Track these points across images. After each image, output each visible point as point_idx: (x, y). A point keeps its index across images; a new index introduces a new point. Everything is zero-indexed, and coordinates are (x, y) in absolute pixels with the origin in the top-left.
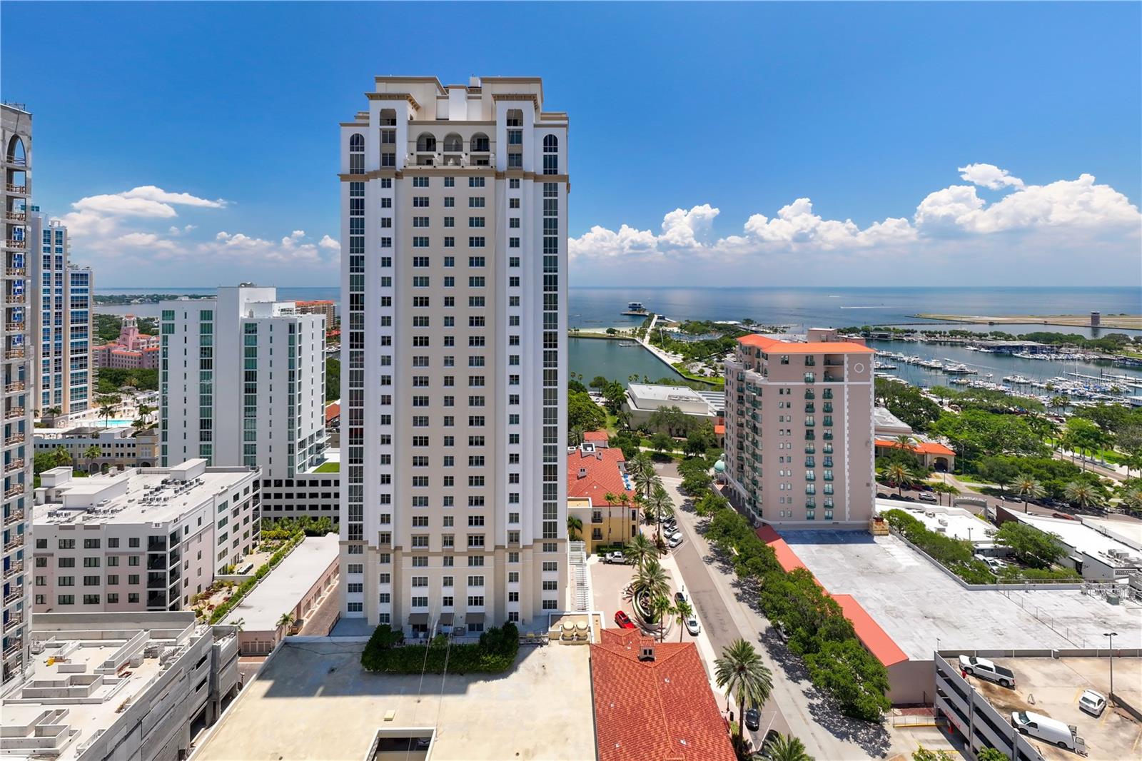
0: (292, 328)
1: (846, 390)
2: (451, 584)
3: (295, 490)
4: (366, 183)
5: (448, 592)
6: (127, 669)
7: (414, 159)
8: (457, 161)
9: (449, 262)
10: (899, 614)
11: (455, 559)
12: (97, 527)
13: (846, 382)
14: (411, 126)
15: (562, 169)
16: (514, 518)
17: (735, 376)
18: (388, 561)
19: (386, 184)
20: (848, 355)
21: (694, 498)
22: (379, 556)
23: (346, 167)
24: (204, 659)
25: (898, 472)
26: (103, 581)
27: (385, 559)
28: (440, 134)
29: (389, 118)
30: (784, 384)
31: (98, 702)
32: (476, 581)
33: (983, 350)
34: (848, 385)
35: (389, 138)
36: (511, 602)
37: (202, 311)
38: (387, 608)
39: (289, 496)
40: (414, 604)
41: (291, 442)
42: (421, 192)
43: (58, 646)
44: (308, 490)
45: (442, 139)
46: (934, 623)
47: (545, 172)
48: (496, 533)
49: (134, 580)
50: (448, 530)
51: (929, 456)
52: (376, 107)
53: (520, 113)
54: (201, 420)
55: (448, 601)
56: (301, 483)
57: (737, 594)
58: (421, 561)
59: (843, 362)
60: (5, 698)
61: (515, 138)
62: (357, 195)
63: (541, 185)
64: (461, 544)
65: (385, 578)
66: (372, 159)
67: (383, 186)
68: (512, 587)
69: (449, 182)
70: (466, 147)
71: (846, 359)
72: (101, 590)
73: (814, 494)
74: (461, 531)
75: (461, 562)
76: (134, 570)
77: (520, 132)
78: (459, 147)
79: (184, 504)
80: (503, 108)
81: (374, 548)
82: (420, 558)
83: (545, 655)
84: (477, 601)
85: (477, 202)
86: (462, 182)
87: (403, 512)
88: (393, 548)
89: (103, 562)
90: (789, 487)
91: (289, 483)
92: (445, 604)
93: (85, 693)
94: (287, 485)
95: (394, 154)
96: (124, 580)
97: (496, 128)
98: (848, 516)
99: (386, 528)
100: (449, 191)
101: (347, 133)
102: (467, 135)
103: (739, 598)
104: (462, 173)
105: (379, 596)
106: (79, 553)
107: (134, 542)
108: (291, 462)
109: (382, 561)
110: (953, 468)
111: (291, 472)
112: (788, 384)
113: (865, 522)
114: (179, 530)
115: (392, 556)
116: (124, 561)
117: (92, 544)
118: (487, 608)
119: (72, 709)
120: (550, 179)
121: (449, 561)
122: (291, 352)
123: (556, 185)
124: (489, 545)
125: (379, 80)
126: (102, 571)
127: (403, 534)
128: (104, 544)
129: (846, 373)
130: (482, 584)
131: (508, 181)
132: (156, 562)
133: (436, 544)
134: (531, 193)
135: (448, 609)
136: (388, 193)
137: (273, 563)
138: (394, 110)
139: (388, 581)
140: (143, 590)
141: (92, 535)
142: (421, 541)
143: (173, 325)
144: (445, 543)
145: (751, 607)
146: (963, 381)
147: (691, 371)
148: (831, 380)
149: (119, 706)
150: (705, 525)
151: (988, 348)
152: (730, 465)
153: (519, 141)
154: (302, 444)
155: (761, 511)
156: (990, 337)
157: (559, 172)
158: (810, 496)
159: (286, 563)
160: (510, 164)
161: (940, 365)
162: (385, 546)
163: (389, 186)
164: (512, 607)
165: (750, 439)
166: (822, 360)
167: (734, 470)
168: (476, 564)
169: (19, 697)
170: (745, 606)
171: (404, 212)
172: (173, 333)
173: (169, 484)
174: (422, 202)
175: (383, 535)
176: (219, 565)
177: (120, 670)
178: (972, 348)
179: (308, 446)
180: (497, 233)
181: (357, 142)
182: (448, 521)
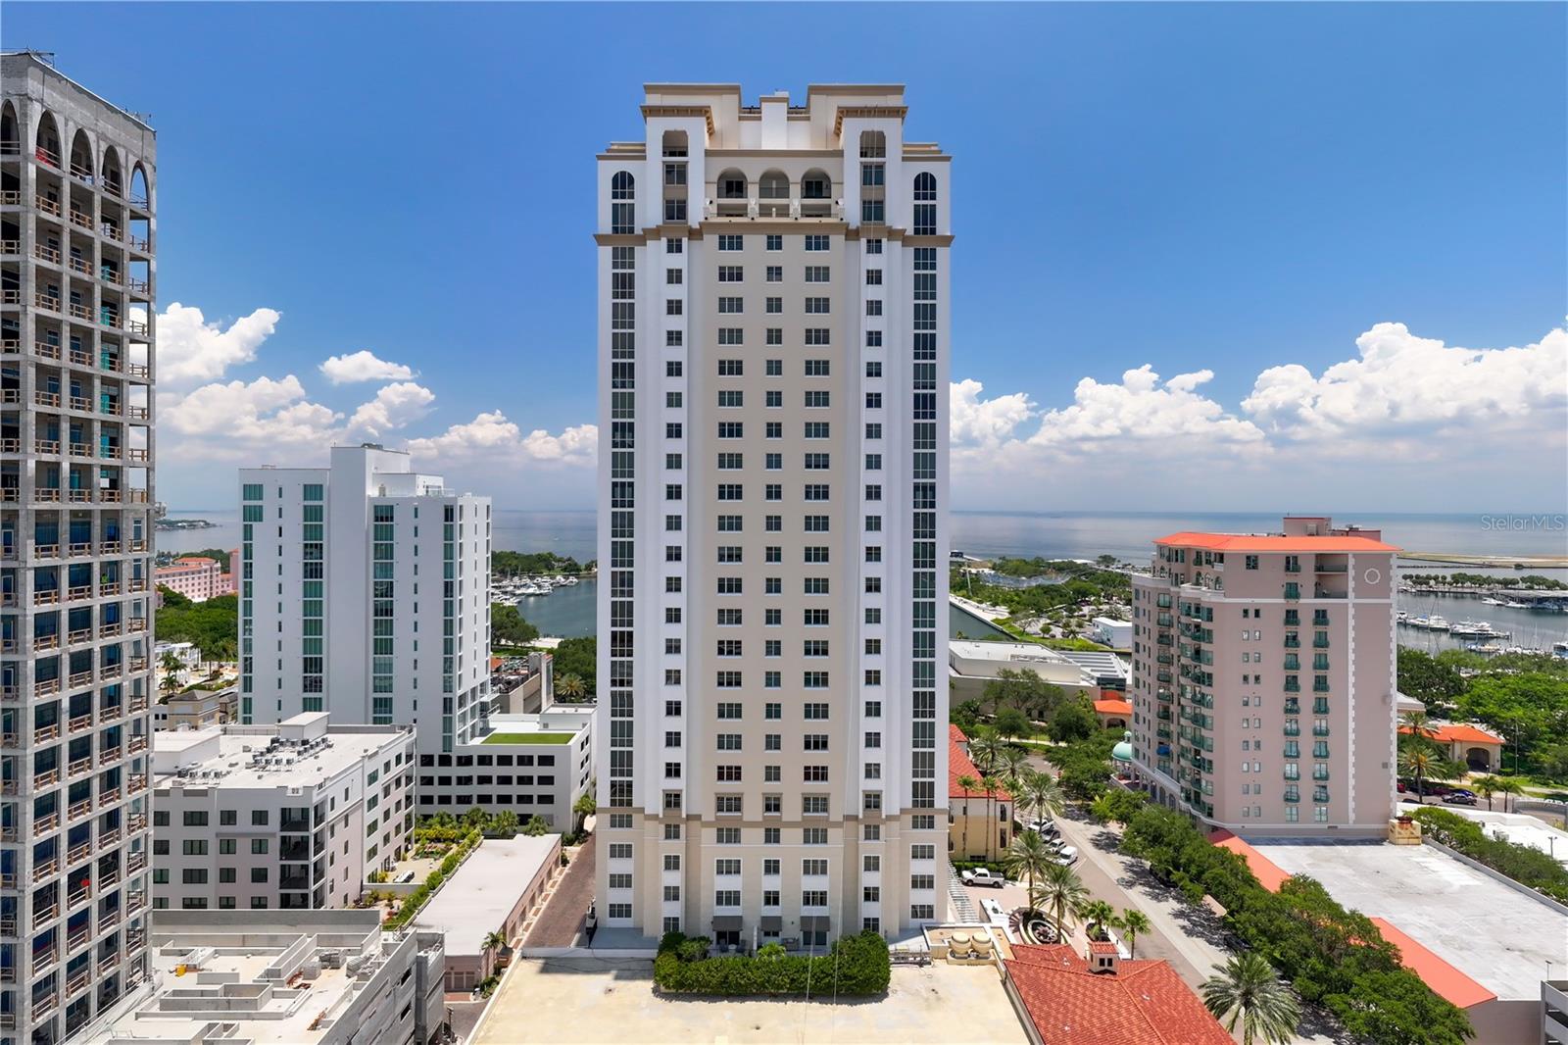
0: (449, 513)
1: (1351, 611)
2: (776, 871)
3: (455, 771)
4: (638, 250)
5: (772, 883)
6: (300, 981)
7: (714, 209)
8: (784, 211)
9: (774, 368)
10: (1463, 945)
11: (783, 831)
12: (203, 793)
13: (1351, 599)
14: (710, 158)
15: (943, 227)
16: (872, 771)
17: (1154, 601)
18: (677, 836)
19: (674, 247)
20: (1354, 556)
21: (1080, 802)
22: (662, 829)
23: (605, 225)
24: (408, 974)
25: (1419, 762)
26: (213, 876)
27: (672, 832)
28: (753, 172)
29: (675, 146)
30: (1249, 600)
31: (277, 1017)
32: (814, 867)
33: (1512, 604)
34: (1355, 605)
35: (675, 174)
36: (867, 903)
37: (305, 486)
38: (674, 909)
39: (445, 781)
40: (719, 902)
41: (448, 695)
42: (731, 258)
43: (182, 953)
44: (475, 770)
45: (757, 179)
46: (1523, 957)
47: (917, 231)
48: (845, 794)
49: (260, 876)
50: (773, 787)
51: (1457, 746)
52: (655, 130)
53: (881, 136)
54: (305, 659)
55: (772, 899)
56: (465, 761)
57: (1183, 927)
58: (729, 835)
59: (1346, 567)
60: (137, 1010)
61: (873, 176)
62: (623, 267)
63: (911, 251)
64: (792, 810)
65: (672, 863)
66: (649, 209)
67: (670, 250)
68: (870, 879)
69: (774, 243)
70: (796, 190)
71: (1351, 562)
72: (210, 890)
73: (1298, 779)
74: (793, 789)
75: (791, 838)
76: (260, 861)
77: (880, 167)
78: (784, 192)
79: (319, 769)
80: (853, 131)
81: (655, 817)
82: (729, 830)
83: (930, 977)
84: (819, 898)
85: (819, 274)
86: (794, 243)
87: (700, 759)
88: (684, 816)
89: (213, 846)
90: (1257, 769)
91: (445, 761)
92: (768, 902)
93: (254, 1004)
94: (441, 764)
95: (685, 202)
96: (244, 876)
97: (842, 163)
98: (1352, 816)
99: (673, 784)
100: (775, 258)
101: (608, 170)
102: (796, 172)
103: (1189, 933)
104: (795, 228)
105: (663, 890)
106: (177, 833)
107: (260, 817)
108: (448, 725)
109: (668, 837)
110: (1498, 765)
111: (447, 742)
112: (1257, 600)
113: (1382, 826)
114: (323, 803)
115: (683, 828)
116: (244, 846)
117: (195, 819)
118: (833, 910)
119: (244, 1024)
120: (925, 243)
121: (772, 836)
122: (448, 552)
123: (934, 251)
124: (836, 813)
125: (649, 89)
126: (211, 862)
127: (700, 793)
128: (214, 818)
129: (1351, 584)
130: (824, 872)
131: (864, 241)
132: (294, 849)
133: (753, 809)
134: (896, 261)
135: (772, 911)
136: (677, 261)
137: (448, 869)
138: (684, 133)
139: (677, 867)
140: (272, 889)
141: (196, 805)
142: (730, 804)
143: (261, 507)
144: (768, 808)
145: (1211, 943)
146: (1487, 647)
147: (1028, 629)
148: (1325, 596)
149: (313, 1022)
150: (1108, 838)
151: (1522, 600)
152: (1143, 747)
153: (880, 181)
154: (462, 700)
155: (1211, 809)
156: (1522, 585)
157: (938, 233)
158: (1290, 782)
159: (463, 872)
160: (866, 216)
161: (1443, 625)
162: (673, 811)
163: (679, 250)
164: (869, 910)
165: (1189, 696)
166: (1312, 563)
167: (1152, 753)
168: (816, 841)
169: (156, 1009)
170: (1201, 942)
171: (701, 289)
172: (261, 520)
173: (282, 744)
174: (733, 274)
175: (668, 796)
176: (368, 871)
177: (290, 982)
178: (1493, 602)
179: (469, 705)
180: (848, 322)
181: (623, 184)
182: (773, 774)
